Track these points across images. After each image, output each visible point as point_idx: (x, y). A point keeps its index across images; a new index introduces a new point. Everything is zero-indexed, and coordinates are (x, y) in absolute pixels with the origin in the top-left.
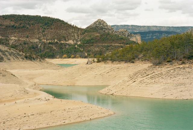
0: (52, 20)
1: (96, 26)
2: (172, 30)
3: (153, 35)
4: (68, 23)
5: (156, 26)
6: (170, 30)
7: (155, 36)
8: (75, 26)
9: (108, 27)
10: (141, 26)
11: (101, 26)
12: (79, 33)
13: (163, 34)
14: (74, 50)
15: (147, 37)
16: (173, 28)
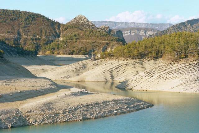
0: (32, 14)
1: (77, 22)
2: (150, 27)
3: (132, 32)
4: (49, 19)
5: (134, 23)
6: (149, 27)
7: (134, 33)
8: (57, 22)
9: (89, 24)
10: (118, 22)
11: (82, 22)
12: (61, 29)
13: (142, 31)
14: (57, 46)
15: (125, 34)
16: (151, 25)
